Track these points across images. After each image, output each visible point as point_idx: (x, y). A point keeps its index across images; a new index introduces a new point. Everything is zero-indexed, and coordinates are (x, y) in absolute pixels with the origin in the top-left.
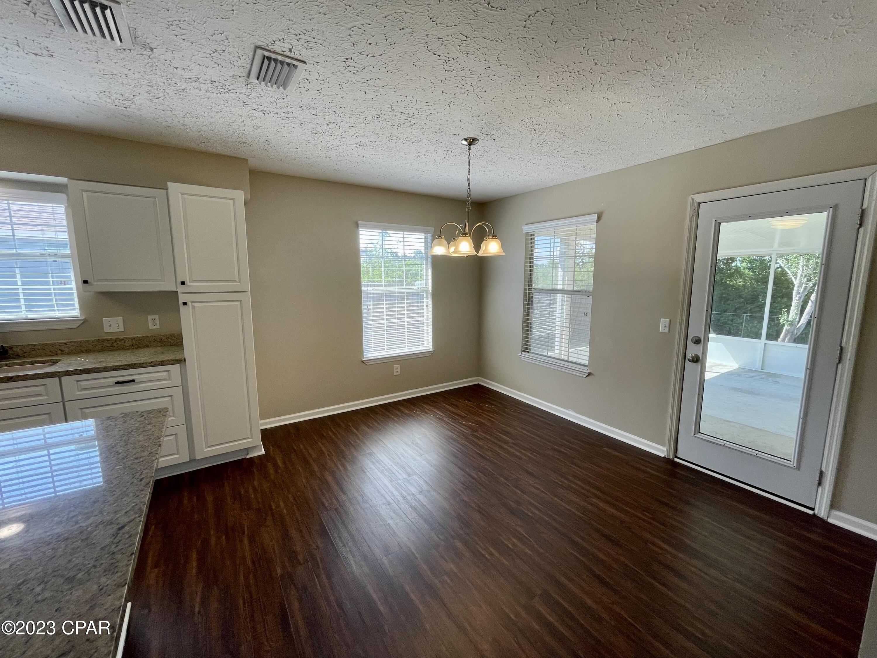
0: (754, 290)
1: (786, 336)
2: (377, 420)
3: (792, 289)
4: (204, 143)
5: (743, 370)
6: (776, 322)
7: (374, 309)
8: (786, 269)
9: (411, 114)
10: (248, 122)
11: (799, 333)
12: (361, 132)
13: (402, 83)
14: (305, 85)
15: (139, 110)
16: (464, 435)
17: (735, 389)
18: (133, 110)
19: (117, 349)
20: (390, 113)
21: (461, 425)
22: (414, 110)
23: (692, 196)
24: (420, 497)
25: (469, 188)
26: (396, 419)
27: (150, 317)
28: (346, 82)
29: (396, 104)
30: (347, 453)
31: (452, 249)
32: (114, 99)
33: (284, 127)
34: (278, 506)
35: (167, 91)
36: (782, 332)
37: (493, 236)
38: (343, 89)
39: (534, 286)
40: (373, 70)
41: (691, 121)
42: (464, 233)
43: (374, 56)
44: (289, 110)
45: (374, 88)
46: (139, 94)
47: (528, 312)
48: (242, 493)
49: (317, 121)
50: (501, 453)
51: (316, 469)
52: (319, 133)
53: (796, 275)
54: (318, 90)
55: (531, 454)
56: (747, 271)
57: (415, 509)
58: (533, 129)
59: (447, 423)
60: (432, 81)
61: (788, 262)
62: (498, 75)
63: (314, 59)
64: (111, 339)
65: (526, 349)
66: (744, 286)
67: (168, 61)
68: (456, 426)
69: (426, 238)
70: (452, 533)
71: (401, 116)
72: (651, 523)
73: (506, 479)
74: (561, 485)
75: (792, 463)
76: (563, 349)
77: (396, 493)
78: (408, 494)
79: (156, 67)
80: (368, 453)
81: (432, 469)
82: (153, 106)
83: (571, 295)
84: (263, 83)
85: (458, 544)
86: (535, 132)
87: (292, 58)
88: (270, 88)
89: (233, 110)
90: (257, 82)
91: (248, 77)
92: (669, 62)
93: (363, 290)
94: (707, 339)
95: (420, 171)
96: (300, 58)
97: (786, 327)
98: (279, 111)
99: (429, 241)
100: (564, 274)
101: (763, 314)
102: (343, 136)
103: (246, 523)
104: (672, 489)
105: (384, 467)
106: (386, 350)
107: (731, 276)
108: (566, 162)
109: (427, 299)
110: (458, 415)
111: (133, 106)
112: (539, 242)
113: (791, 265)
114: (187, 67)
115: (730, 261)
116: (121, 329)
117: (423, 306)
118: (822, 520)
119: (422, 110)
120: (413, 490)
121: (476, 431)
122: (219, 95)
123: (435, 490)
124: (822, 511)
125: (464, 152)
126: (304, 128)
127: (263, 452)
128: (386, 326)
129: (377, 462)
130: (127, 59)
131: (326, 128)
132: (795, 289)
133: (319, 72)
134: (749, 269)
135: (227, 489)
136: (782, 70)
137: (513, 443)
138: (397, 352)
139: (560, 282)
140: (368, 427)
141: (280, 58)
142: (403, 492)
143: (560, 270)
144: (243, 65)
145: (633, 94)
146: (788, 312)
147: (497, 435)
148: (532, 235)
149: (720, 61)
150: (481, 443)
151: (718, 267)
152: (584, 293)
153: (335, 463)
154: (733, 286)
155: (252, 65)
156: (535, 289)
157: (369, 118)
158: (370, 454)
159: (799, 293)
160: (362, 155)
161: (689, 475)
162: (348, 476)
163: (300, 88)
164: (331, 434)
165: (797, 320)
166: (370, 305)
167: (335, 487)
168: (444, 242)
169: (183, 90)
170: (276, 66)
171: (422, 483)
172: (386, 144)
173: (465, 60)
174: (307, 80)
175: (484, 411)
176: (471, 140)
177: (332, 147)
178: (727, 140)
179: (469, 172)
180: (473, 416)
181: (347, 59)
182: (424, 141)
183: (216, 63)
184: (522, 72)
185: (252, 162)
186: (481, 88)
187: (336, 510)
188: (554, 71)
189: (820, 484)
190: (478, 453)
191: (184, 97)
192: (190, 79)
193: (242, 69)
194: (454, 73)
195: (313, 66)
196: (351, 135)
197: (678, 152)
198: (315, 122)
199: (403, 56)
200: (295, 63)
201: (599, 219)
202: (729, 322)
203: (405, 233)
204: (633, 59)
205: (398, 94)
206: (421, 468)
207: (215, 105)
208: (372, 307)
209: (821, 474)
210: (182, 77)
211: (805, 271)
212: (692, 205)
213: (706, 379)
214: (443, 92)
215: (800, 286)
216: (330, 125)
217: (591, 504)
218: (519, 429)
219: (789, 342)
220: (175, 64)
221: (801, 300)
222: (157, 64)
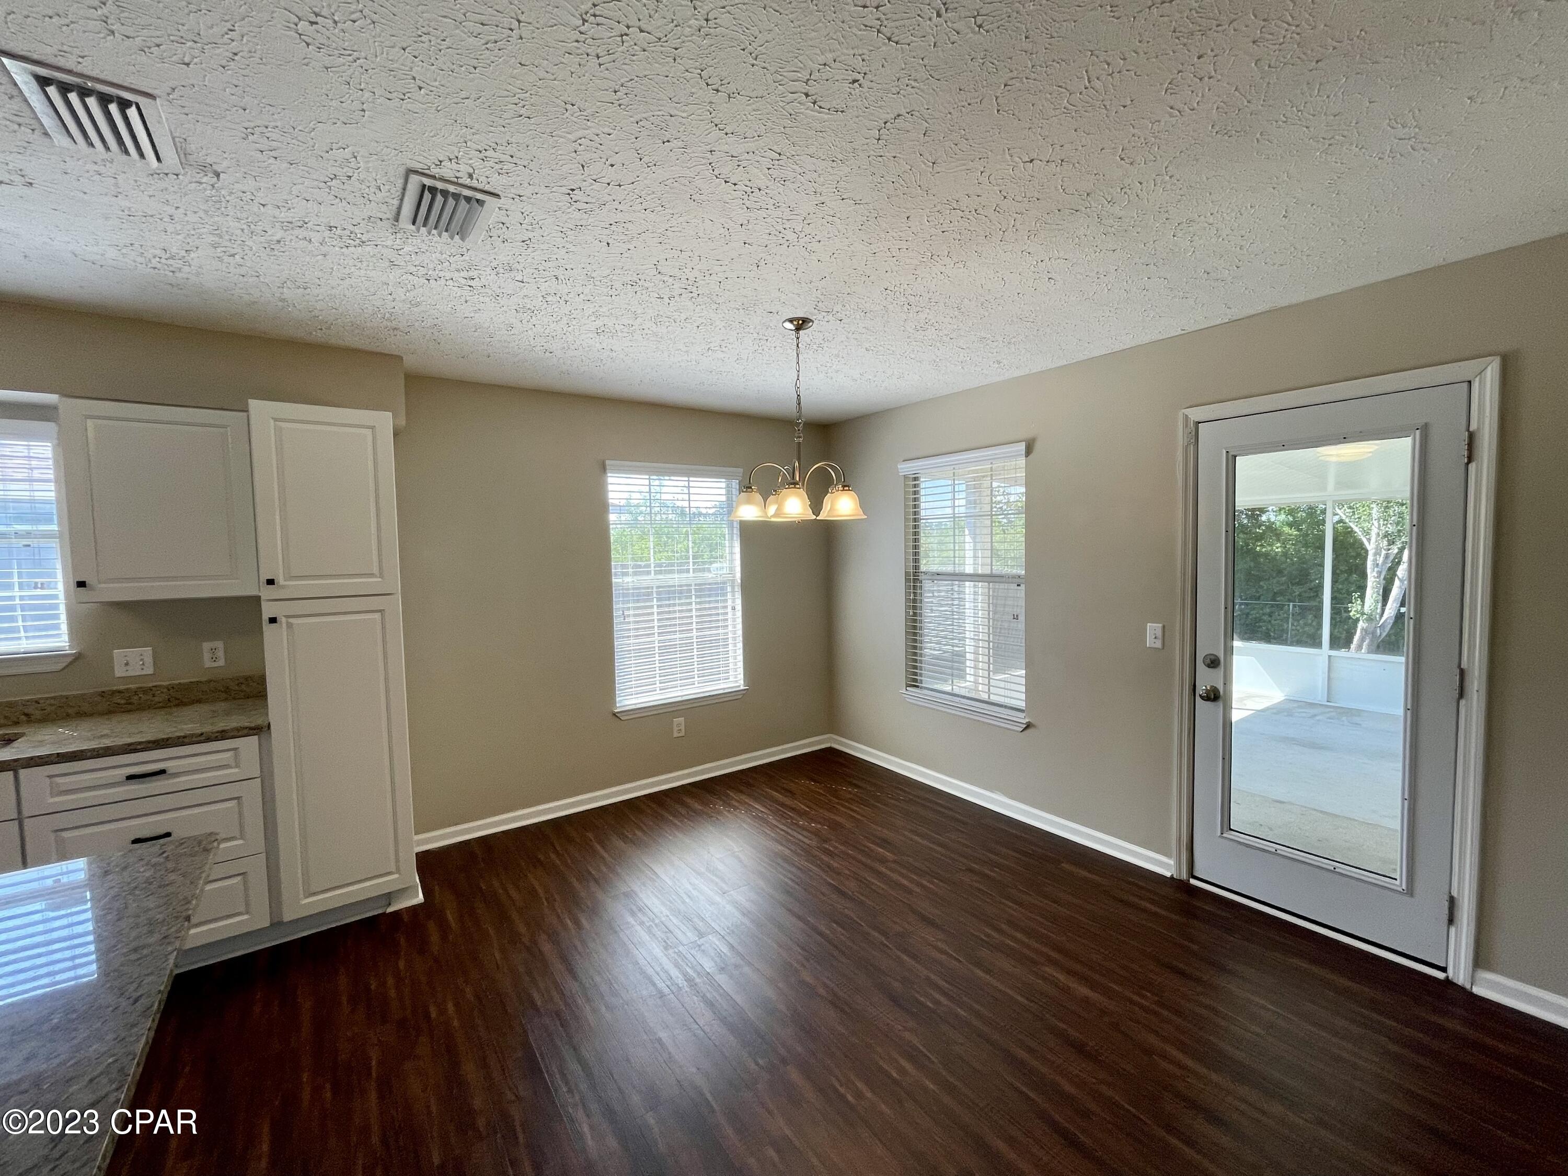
0: (1302, 560)
1: (1362, 640)
2: (641, 825)
3: (1365, 558)
4: (321, 329)
5: (1295, 705)
6: (1344, 615)
7: (635, 615)
8: (1351, 525)
9: (692, 279)
10: (400, 293)
11: (1384, 634)
12: (604, 309)
13: (673, 229)
14: (500, 232)
15: (198, 274)
16: (803, 849)
17: (1286, 740)
18: (186, 276)
19: (138, 709)
20: (655, 277)
21: (799, 830)
22: (696, 273)
23: (1183, 411)
24: (722, 979)
25: (799, 404)
26: (676, 822)
27: (207, 646)
28: (573, 227)
29: (663, 262)
30: (583, 894)
31: (772, 510)
32: (150, 256)
33: (466, 302)
34: (442, 1012)
35: (248, 243)
36: (1355, 633)
37: (844, 486)
38: (568, 239)
39: (923, 568)
40: (620, 207)
41: (1172, 290)
42: (792, 481)
43: (620, 186)
44: (472, 273)
45: (623, 237)
46: (197, 248)
47: (915, 614)
48: (373, 987)
49: (525, 291)
50: (873, 883)
51: (522, 929)
52: (529, 311)
53: (1368, 534)
54: (523, 241)
55: (928, 882)
56: (1286, 529)
57: (710, 1004)
58: (906, 303)
59: (773, 827)
60: (726, 225)
61: (1354, 512)
62: (838, 215)
63: (513, 190)
64: (127, 689)
65: (913, 682)
66: (1285, 554)
67: (248, 193)
68: (789, 831)
69: (728, 487)
70: (782, 1051)
71: (674, 282)
72: (1156, 1013)
73: (884, 934)
74: (986, 942)
75: (1398, 882)
76: (980, 680)
77: (674, 973)
78: (699, 974)
79: (226, 205)
80: (624, 893)
81: (746, 921)
82: (224, 269)
83: (989, 583)
84: (423, 230)
85: (794, 1075)
86: (909, 307)
87: (475, 189)
88: (437, 238)
89: (373, 274)
90: (413, 227)
91: (397, 220)
92: (1126, 196)
93: (616, 583)
94: (1229, 651)
95: (713, 373)
96: (487, 188)
97: (1361, 625)
98: (456, 275)
99: (734, 493)
100: (975, 546)
101: (1321, 602)
102: (573, 316)
103: (375, 1056)
104: (1192, 941)
105: (653, 921)
106: (658, 692)
107: (1260, 537)
108: (966, 355)
109: (733, 596)
110: (793, 809)
111: (186, 269)
112: (929, 491)
113: (1359, 518)
114: (284, 204)
115: (1258, 513)
116: (149, 670)
117: (726, 607)
118: (1462, 989)
119: (710, 272)
120: (709, 966)
121: (826, 841)
122: (345, 250)
123: (750, 964)
124: (1460, 973)
125: (790, 341)
126: (502, 303)
127: (420, 898)
128: (659, 647)
129: (640, 910)
130: (172, 189)
131: (541, 303)
132: (1370, 558)
133: (523, 211)
134: (1290, 525)
135: (343, 981)
136: (1314, 207)
137: (895, 862)
138: (680, 694)
139: (969, 561)
140: (624, 838)
141: (452, 189)
142: (689, 970)
143: (968, 539)
144: (387, 200)
145: (1072, 247)
146: (1362, 597)
147: (865, 846)
148: (916, 479)
149: (1210, 194)
150: (836, 865)
151: (1239, 523)
152: (1010, 580)
153: (559, 917)
154: (1266, 555)
155: (402, 200)
156: (925, 573)
157: (618, 285)
158: (627, 895)
159: (1378, 565)
160: (610, 347)
161: (1219, 912)
162: (583, 942)
163: (491, 237)
164: (553, 856)
165: (1379, 611)
166: (628, 609)
167: (557, 966)
168: (758, 497)
169: (279, 242)
170: (445, 202)
171: (725, 949)
172: (651, 329)
173: (781, 190)
174: (503, 224)
175: (842, 800)
176: (800, 322)
177: (554, 334)
178: (1235, 318)
179: (798, 376)
180: (821, 811)
181: (573, 190)
182: (717, 323)
183: (336, 197)
184: (880, 211)
185: (410, 361)
186: (810, 236)
187: (558, 1014)
188: (936, 209)
189: (1451, 921)
190: (830, 884)
191: (282, 254)
192: (291, 223)
193: (384, 208)
194: (763, 213)
195: (511, 201)
196: (587, 315)
197: (1154, 338)
198: (522, 294)
199: (672, 185)
200: (479, 196)
201: (1029, 451)
202: (1265, 618)
203: (691, 479)
204: (1067, 191)
205: (667, 246)
206: (723, 919)
207: (339, 267)
208: (631, 612)
209: (1452, 901)
210: (275, 220)
211: (1383, 528)
212: (1187, 426)
213: (1233, 721)
214: (745, 243)
215: (1377, 553)
216: (549, 298)
217: (1044, 979)
218: (906, 833)
219: (1370, 651)
220: (261, 197)
221: (1382, 577)
222: (228, 198)
